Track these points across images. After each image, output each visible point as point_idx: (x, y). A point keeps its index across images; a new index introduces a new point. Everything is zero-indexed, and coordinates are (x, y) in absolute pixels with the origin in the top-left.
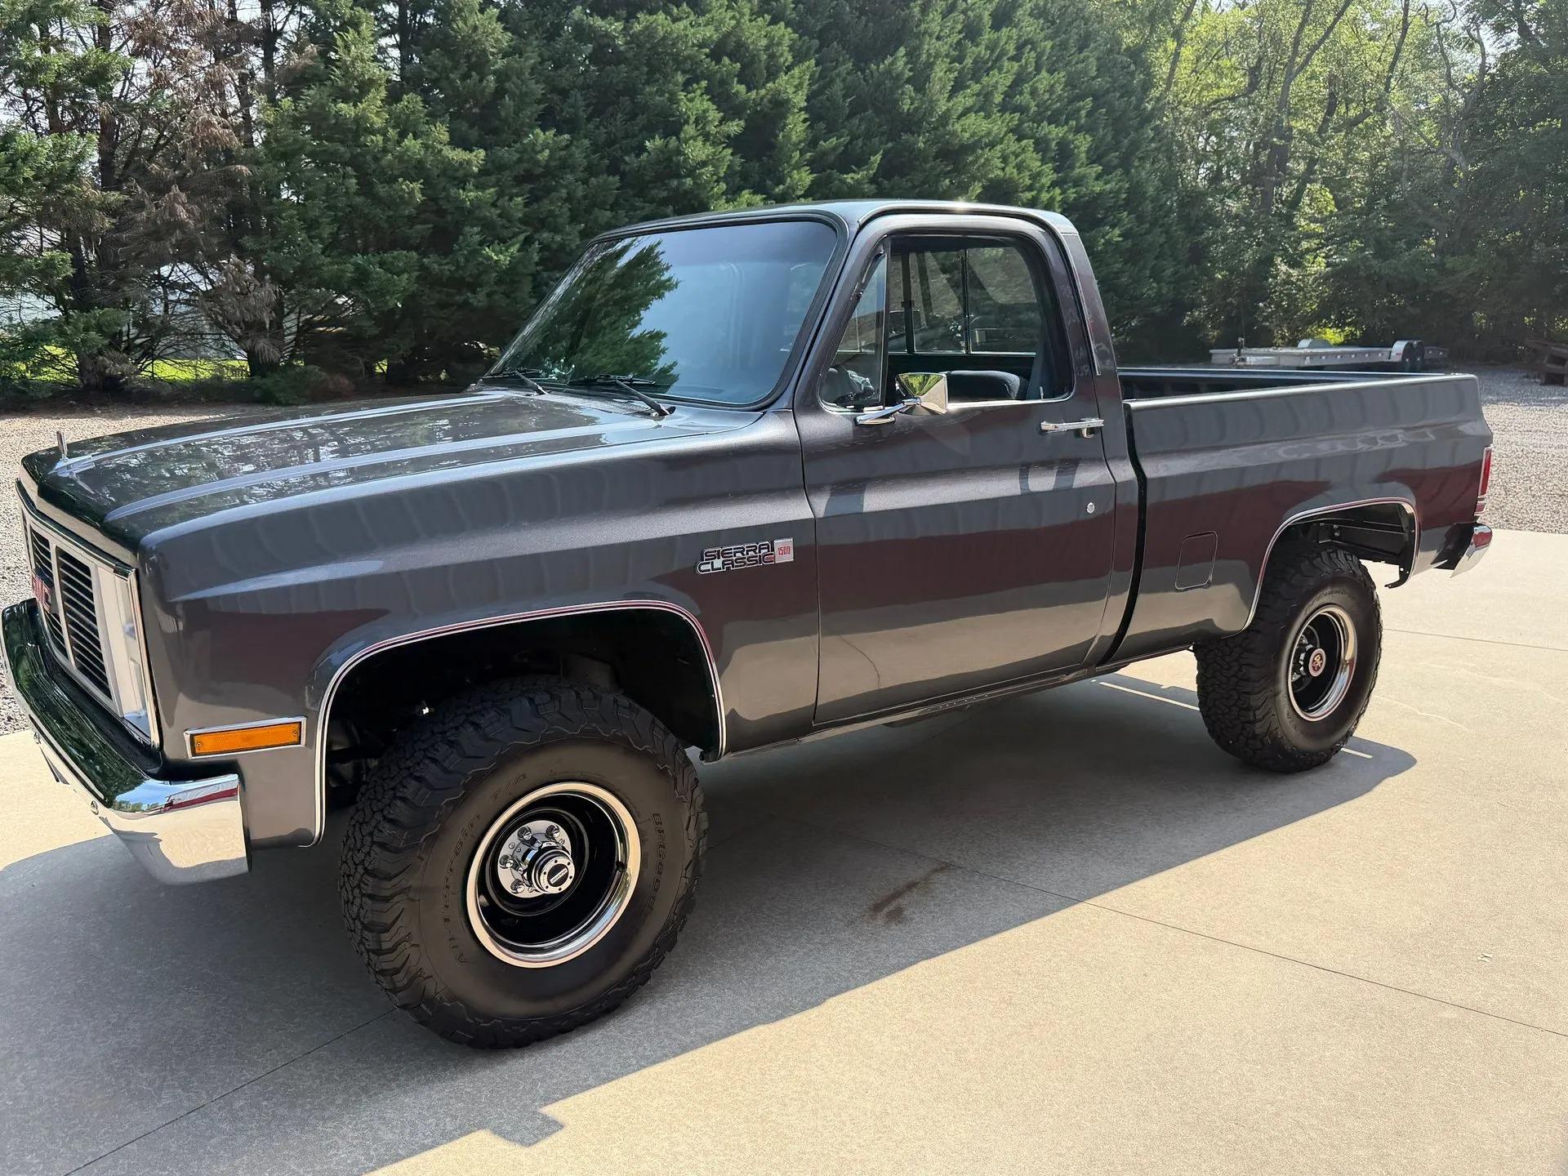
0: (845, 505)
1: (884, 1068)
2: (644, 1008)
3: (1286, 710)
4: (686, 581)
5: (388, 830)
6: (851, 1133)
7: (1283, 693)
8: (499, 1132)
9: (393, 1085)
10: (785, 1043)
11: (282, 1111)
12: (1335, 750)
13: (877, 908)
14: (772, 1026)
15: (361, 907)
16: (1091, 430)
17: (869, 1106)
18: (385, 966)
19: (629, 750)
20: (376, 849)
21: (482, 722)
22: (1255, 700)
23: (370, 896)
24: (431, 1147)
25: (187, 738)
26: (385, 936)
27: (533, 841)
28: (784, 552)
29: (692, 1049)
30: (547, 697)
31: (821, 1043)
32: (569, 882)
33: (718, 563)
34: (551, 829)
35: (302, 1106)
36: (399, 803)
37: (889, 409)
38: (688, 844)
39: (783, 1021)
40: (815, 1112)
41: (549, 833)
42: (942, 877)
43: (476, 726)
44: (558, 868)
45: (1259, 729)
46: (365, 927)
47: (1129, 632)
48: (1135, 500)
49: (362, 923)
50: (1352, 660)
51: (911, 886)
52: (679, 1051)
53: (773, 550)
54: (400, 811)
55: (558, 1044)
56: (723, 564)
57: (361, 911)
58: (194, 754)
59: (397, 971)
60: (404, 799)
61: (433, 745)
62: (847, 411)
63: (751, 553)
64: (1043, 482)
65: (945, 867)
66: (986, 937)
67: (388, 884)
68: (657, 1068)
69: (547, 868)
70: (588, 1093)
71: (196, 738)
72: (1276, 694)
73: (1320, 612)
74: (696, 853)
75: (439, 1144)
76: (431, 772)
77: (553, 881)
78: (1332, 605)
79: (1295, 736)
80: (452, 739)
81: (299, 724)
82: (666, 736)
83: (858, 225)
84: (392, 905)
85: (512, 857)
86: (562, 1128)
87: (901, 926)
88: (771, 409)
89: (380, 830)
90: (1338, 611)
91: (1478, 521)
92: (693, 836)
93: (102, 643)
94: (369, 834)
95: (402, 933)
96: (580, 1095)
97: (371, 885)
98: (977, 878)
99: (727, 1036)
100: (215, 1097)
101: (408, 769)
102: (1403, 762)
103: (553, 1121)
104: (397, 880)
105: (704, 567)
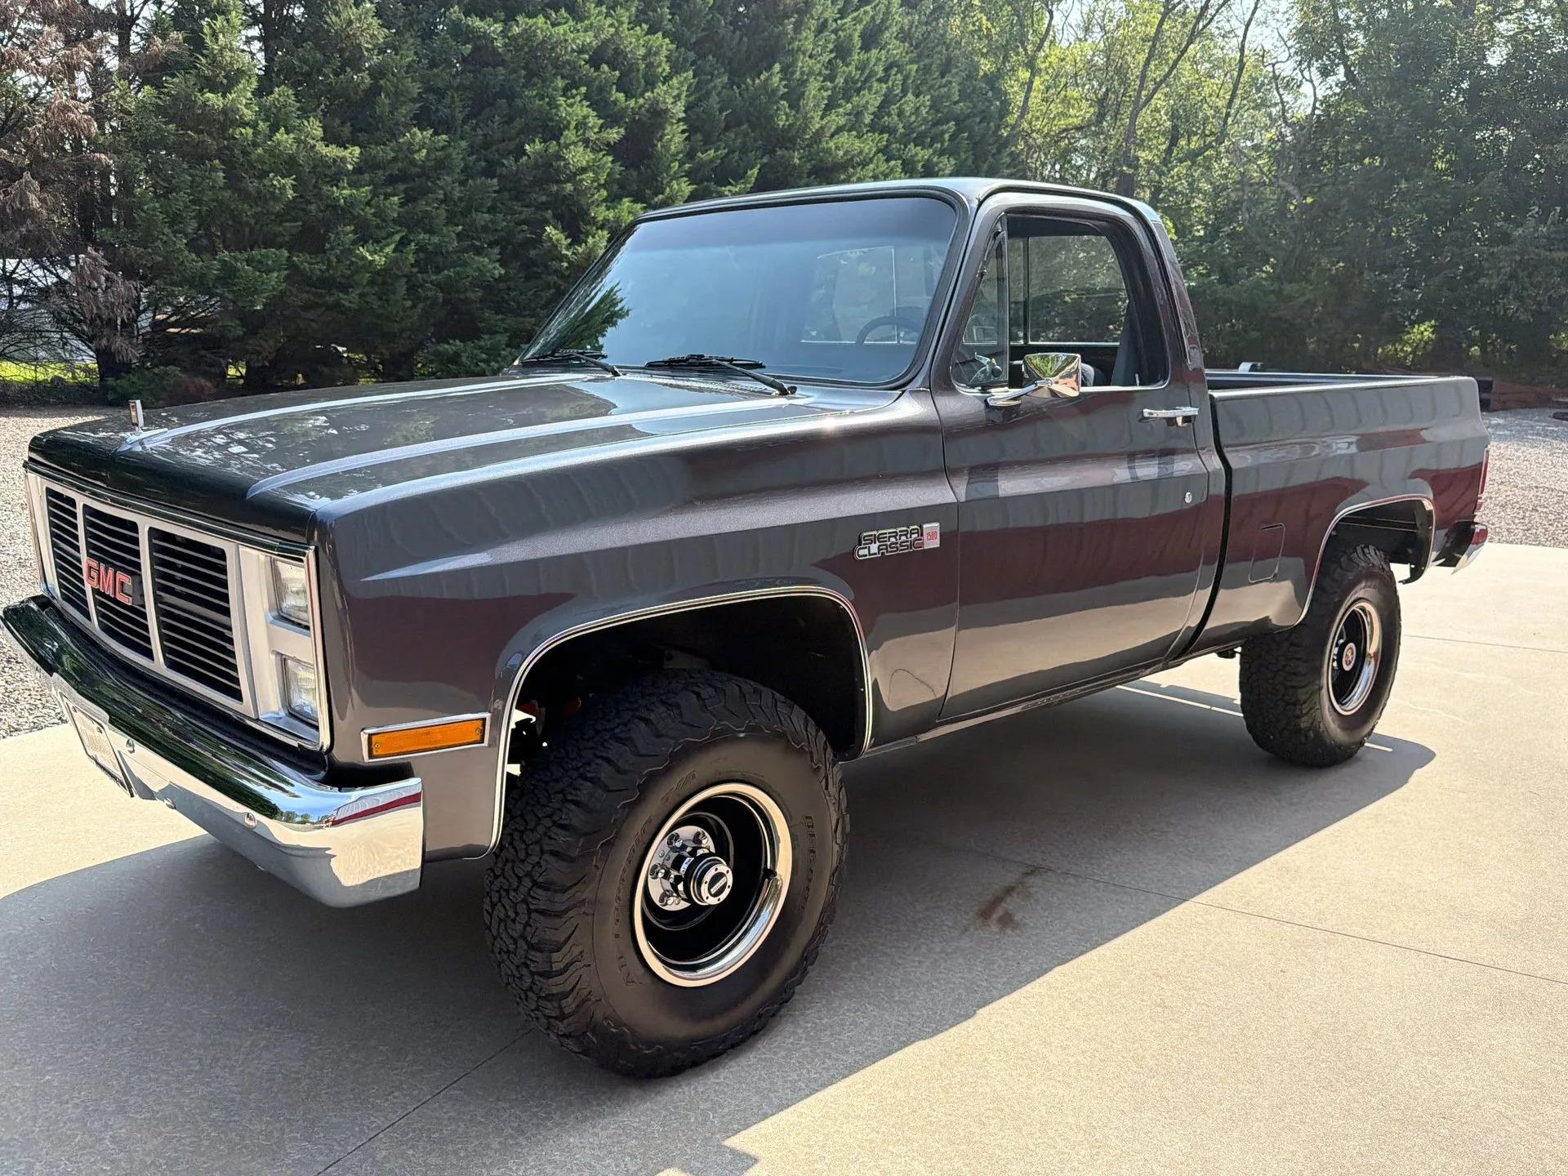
0: (983, 489)
1: (1069, 1080)
2: (789, 1028)
3: (1326, 704)
4: (844, 566)
5: (562, 837)
6: (1066, 1150)
8: (686, 1168)
9: (549, 1124)
10: (954, 1058)
11: (432, 1160)
12: (1361, 744)
13: (985, 914)
14: (932, 1041)
15: (527, 924)
16: (1187, 419)
17: (1071, 1120)
18: (555, 990)
19: (788, 748)
20: (547, 857)
21: (652, 717)
22: (1302, 695)
23: (541, 912)
25: (364, 738)
26: (556, 956)
27: (684, 847)
28: (931, 536)
29: (859, 1070)
30: (710, 689)
31: (992, 1057)
32: (727, 891)
33: (874, 548)
34: (698, 834)
35: (455, 1153)
36: (572, 807)
37: (1016, 392)
38: (836, 848)
39: (940, 1036)
40: (1018, 1129)
41: (697, 839)
42: (1031, 880)
43: (647, 721)
44: (719, 876)
45: (1304, 724)
46: (532, 947)
47: (1209, 626)
48: (1222, 490)
49: (527, 942)
50: (1376, 654)
51: (1009, 890)
52: (846, 1072)
53: (922, 535)
54: (575, 816)
56: (879, 549)
57: (528, 929)
58: (371, 756)
59: (566, 995)
60: (577, 803)
61: (602, 745)
62: (976, 392)
63: (903, 538)
64: (1148, 470)
65: (1033, 871)
66: (1108, 941)
67: (558, 897)
68: (831, 1090)
69: (708, 877)
70: (768, 1121)
71: (374, 738)
72: (1320, 688)
73: (1354, 608)
74: (841, 860)
76: (606, 773)
77: (713, 890)
78: (1364, 601)
79: (1334, 729)
80: (623, 735)
81: (484, 720)
82: (817, 731)
83: (977, 202)
84: (564, 920)
85: (662, 866)
86: (756, 1160)
87: (1017, 931)
88: (909, 388)
89: (551, 838)
90: (1369, 607)
91: (1476, 520)
92: (839, 841)
93: (236, 635)
94: (537, 843)
95: (576, 950)
96: (762, 1124)
97: (542, 899)
98: (1071, 880)
99: (889, 1053)
100: (350, 1149)
101: (577, 769)
102: (1424, 756)
103: (743, 1154)
104: (571, 893)
105: (861, 552)
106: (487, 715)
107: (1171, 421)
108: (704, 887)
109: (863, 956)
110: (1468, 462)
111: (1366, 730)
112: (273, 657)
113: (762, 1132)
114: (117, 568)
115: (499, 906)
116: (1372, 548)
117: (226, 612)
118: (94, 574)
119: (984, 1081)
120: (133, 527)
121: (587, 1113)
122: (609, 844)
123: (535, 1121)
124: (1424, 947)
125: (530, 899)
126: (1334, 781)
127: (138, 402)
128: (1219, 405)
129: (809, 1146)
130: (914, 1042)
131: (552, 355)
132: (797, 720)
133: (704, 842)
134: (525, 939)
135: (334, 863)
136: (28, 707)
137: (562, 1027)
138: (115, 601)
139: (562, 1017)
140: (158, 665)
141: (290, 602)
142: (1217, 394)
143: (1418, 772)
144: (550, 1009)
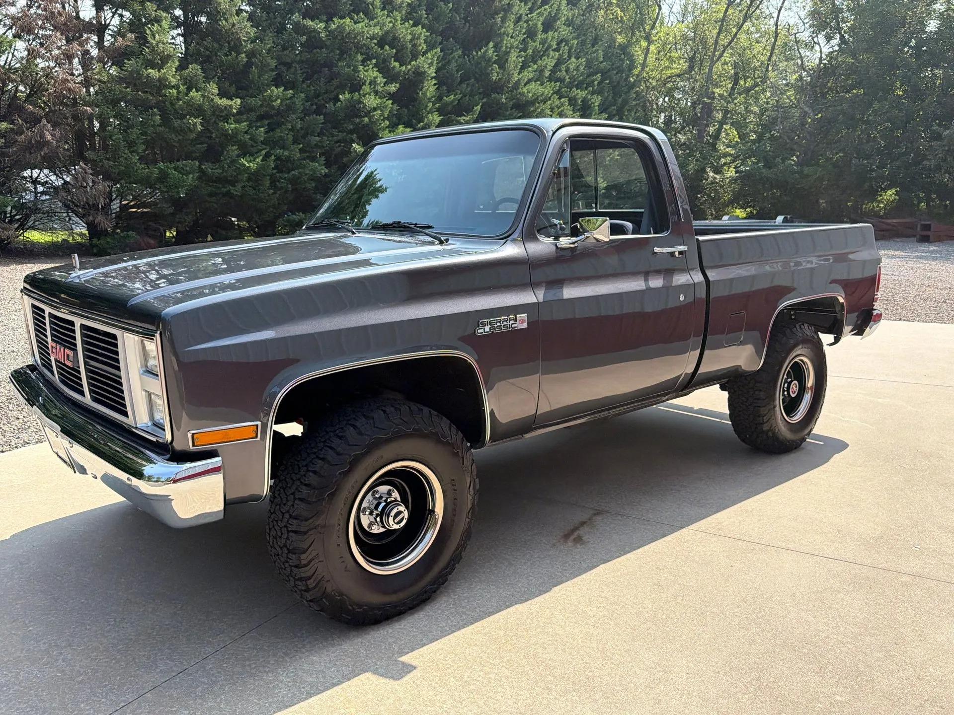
0: (552, 295)
2: (445, 598)
3: (779, 416)
4: (470, 339)
5: (305, 491)
6: (588, 661)
7: (778, 406)
8: (376, 672)
9: (304, 650)
10: (535, 613)
11: (237, 669)
12: (804, 440)
13: (566, 537)
14: (524, 604)
15: (287, 538)
16: (681, 253)
17: (595, 645)
18: (303, 575)
19: (438, 441)
20: (297, 502)
21: (357, 424)
22: (763, 411)
23: (295, 532)
24: (338, 684)
25: (190, 435)
26: (303, 556)
27: (381, 497)
28: (522, 322)
29: (481, 620)
30: (392, 409)
31: (556, 613)
32: (405, 521)
33: (487, 328)
34: (390, 490)
35: (249, 665)
36: (311, 474)
37: (574, 239)
38: (470, 497)
39: (530, 602)
40: (564, 650)
41: (389, 493)
42: (599, 518)
43: (354, 427)
44: (399, 513)
45: (766, 427)
46: (289, 551)
47: (700, 371)
48: (704, 293)
49: (288, 549)
50: (812, 387)
51: (583, 524)
52: (473, 621)
53: (516, 321)
54: (312, 479)
55: (397, 621)
56: (490, 329)
57: (288, 541)
58: (194, 445)
59: (310, 578)
60: (315, 472)
61: (329, 439)
62: (551, 240)
63: (505, 323)
64: (656, 282)
65: (598, 513)
66: (635, 550)
67: (305, 524)
68: (463, 631)
69: (393, 513)
70: (425, 648)
71: (195, 436)
72: (775, 407)
73: (796, 360)
74: (473, 503)
75: (342, 682)
76: (330, 455)
77: (396, 521)
78: (802, 356)
79: (784, 431)
80: (340, 434)
81: (257, 426)
82: (457, 433)
83: (552, 132)
84: (307, 536)
85: (369, 508)
86: (415, 668)
87: (583, 546)
88: (510, 238)
89: (299, 491)
90: (805, 359)
91: (874, 307)
92: (472, 493)
93: (124, 381)
94: (292, 494)
95: (314, 553)
96: (421, 649)
97: (294, 525)
98: (619, 517)
99: (499, 611)
100: (192, 664)
101: (315, 453)
102: (841, 446)
103: (409, 665)
104: (310, 521)
105: (480, 331)
106: (259, 423)
107: (672, 254)
108: (391, 519)
109: (493, 560)
110: (868, 274)
111: (807, 431)
112: (144, 393)
113: (421, 653)
114: (65, 347)
115: (273, 529)
116: (806, 325)
117: (118, 369)
118: (54, 351)
119: (549, 625)
120: (72, 323)
121: (325, 643)
122: (332, 495)
123: (295, 649)
124: (816, 552)
125: (288, 525)
126: (786, 461)
127: (76, 255)
128: (702, 245)
129: (446, 660)
130: (514, 605)
131: (321, 223)
132: (444, 425)
133: (393, 494)
134: (286, 547)
135: (173, 503)
136: (35, 430)
137: (309, 596)
138: (64, 364)
139: (308, 590)
140: (87, 399)
141: (152, 363)
142: (701, 238)
143: (836, 455)
144: (302, 585)
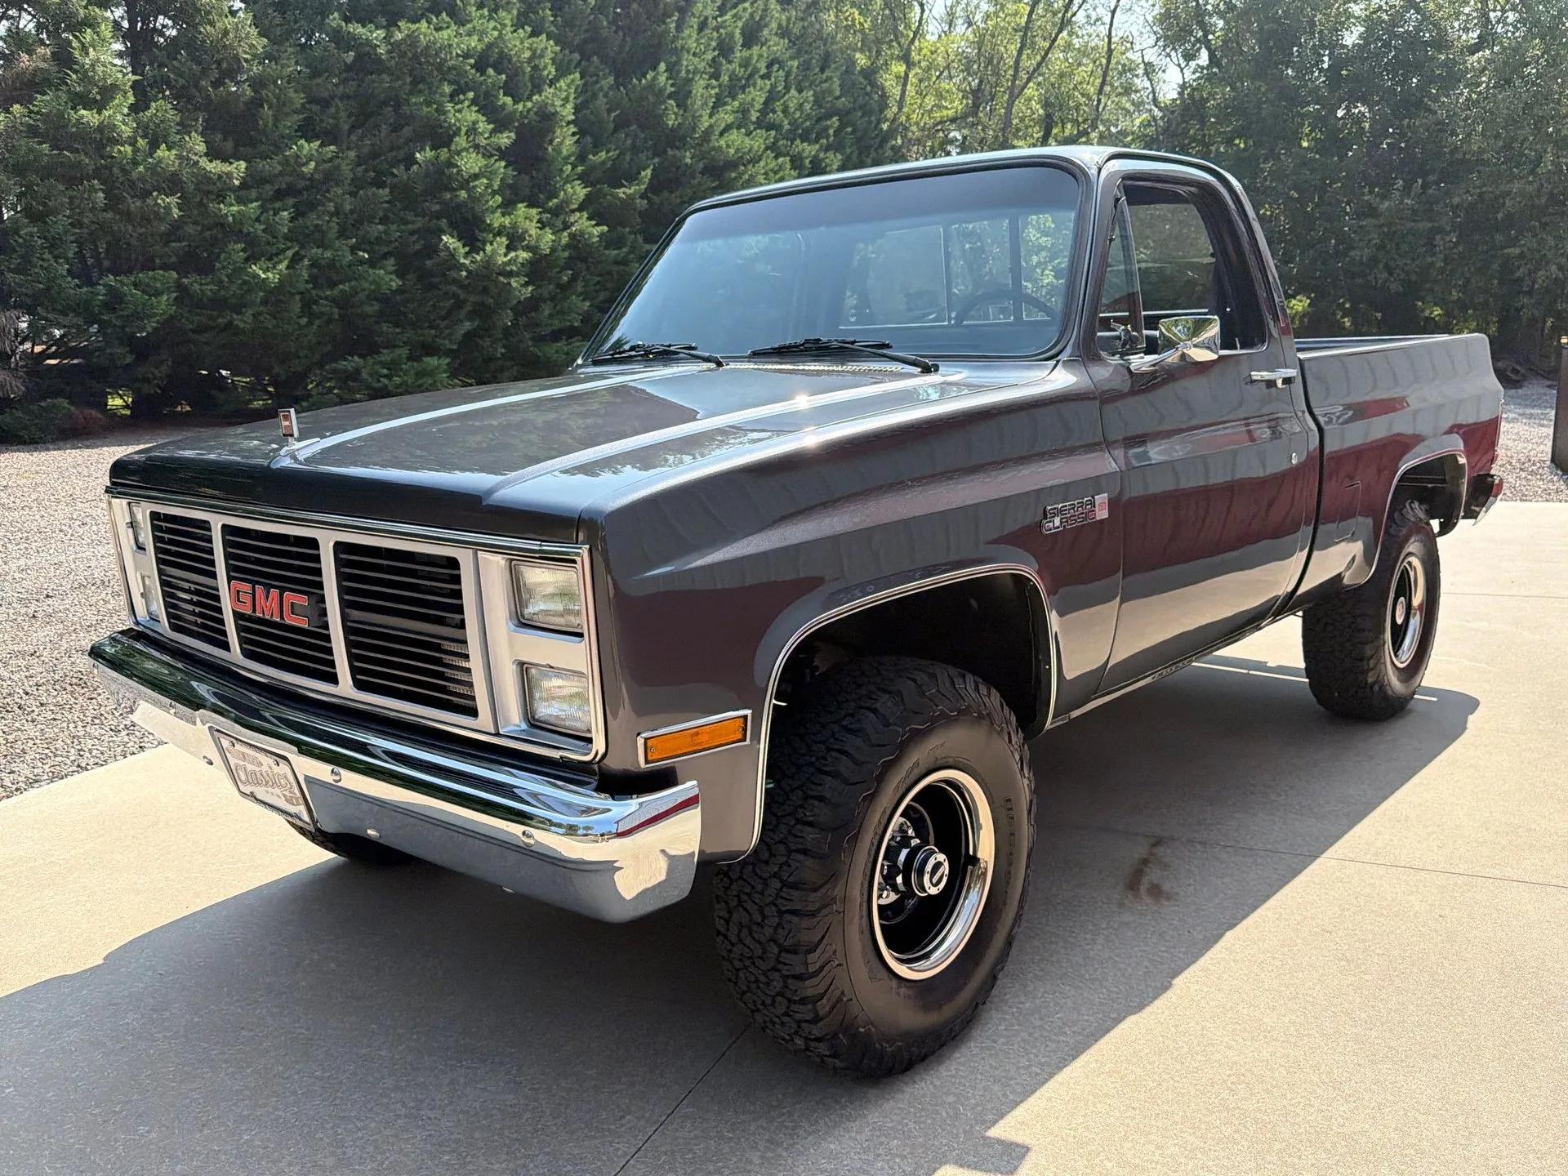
3: (1388, 658)
5: (809, 834)
7: (1386, 640)
9: (801, 1133)
10: (1173, 1029)
12: (1413, 695)
13: (1133, 885)
14: (1142, 1015)
15: (778, 927)
16: (1284, 381)
18: (810, 992)
19: (991, 730)
20: (798, 856)
21: (878, 706)
22: (1368, 650)
23: (794, 913)
25: (640, 742)
26: (812, 957)
28: (1101, 507)
29: (1085, 1049)
30: (924, 676)
32: (945, 880)
33: (1057, 521)
34: (903, 825)
36: (814, 803)
37: (1153, 358)
38: (1031, 830)
41: (902, 829)
42: (1160, 850)
43: (874, 711)
44: (938, 865)
45: (1372, 678)
46: (782, 949)
47: (1300, 589)
48: (1317, 448)
49: (779, 946)
50: (1420, 607)
51: (1145, 862)
53: (1094, 506)
54: (822, 813)
56: (1060, 522)
57: (780, 931)
58: (647, 762)
59: (820, 997)
60: (820, 799)
61: (833, 737)
62: (1116, 359)
63: (1080, 510)
65: (1158, 843)
67: (813, 897)
68: (1067, 1071)
69: (929, 867)
70: (1021, 1108)
71: (650, 743)
72: (1383, 643)
73: (1405, 564)
76: (844, 765)
77: (935, 880)
78: (1412, 556)
79: (1393, 682)
80: (852, 726)
81: (745, 717)
83: (1096, 170)
84: (816, 920)
86: (1028, 1149)
87: (1172, 902)
88: (1062, 357)
89: (796, 836)
90: (1415, 562)
91: (1492, 472)
93: (473, 646)
94: (780, 842)
95: (830, 949)
96: (1015, 1113)
97: (794, 899)
98: (1199, 847)
99: (1108, 1031)
101: (812, 764)
102: (1469, 703)
103: (1012, 1144)
104: (823, 890)
105: (1048, 526)
106: (748, 712)
107: (1271, 384)
108: (926, 878)
110: (1485, 417)
111: (1417, 681)
112: (514, 667)
113: (1019, 1119)
114: (284, 590)
116: (1417, 504)
117: (461, 626)
118: (245, 598)
120: (313, 543)
122: (854, 839)
125: (779, 901)
127: (292, 410)
128: (1306, 365)
129: (1073, 1129)
130: (1125, 1017)
132: (994, 700)
133: (908, 832)
134: (776, 942)
135: (617, 876)
136: (38, 756)
137: (813, 1030)
139: (815, 1020)
140: (345, 687)
141: (539, 607)
142: (1302, 356)
144: (806, 1013)
